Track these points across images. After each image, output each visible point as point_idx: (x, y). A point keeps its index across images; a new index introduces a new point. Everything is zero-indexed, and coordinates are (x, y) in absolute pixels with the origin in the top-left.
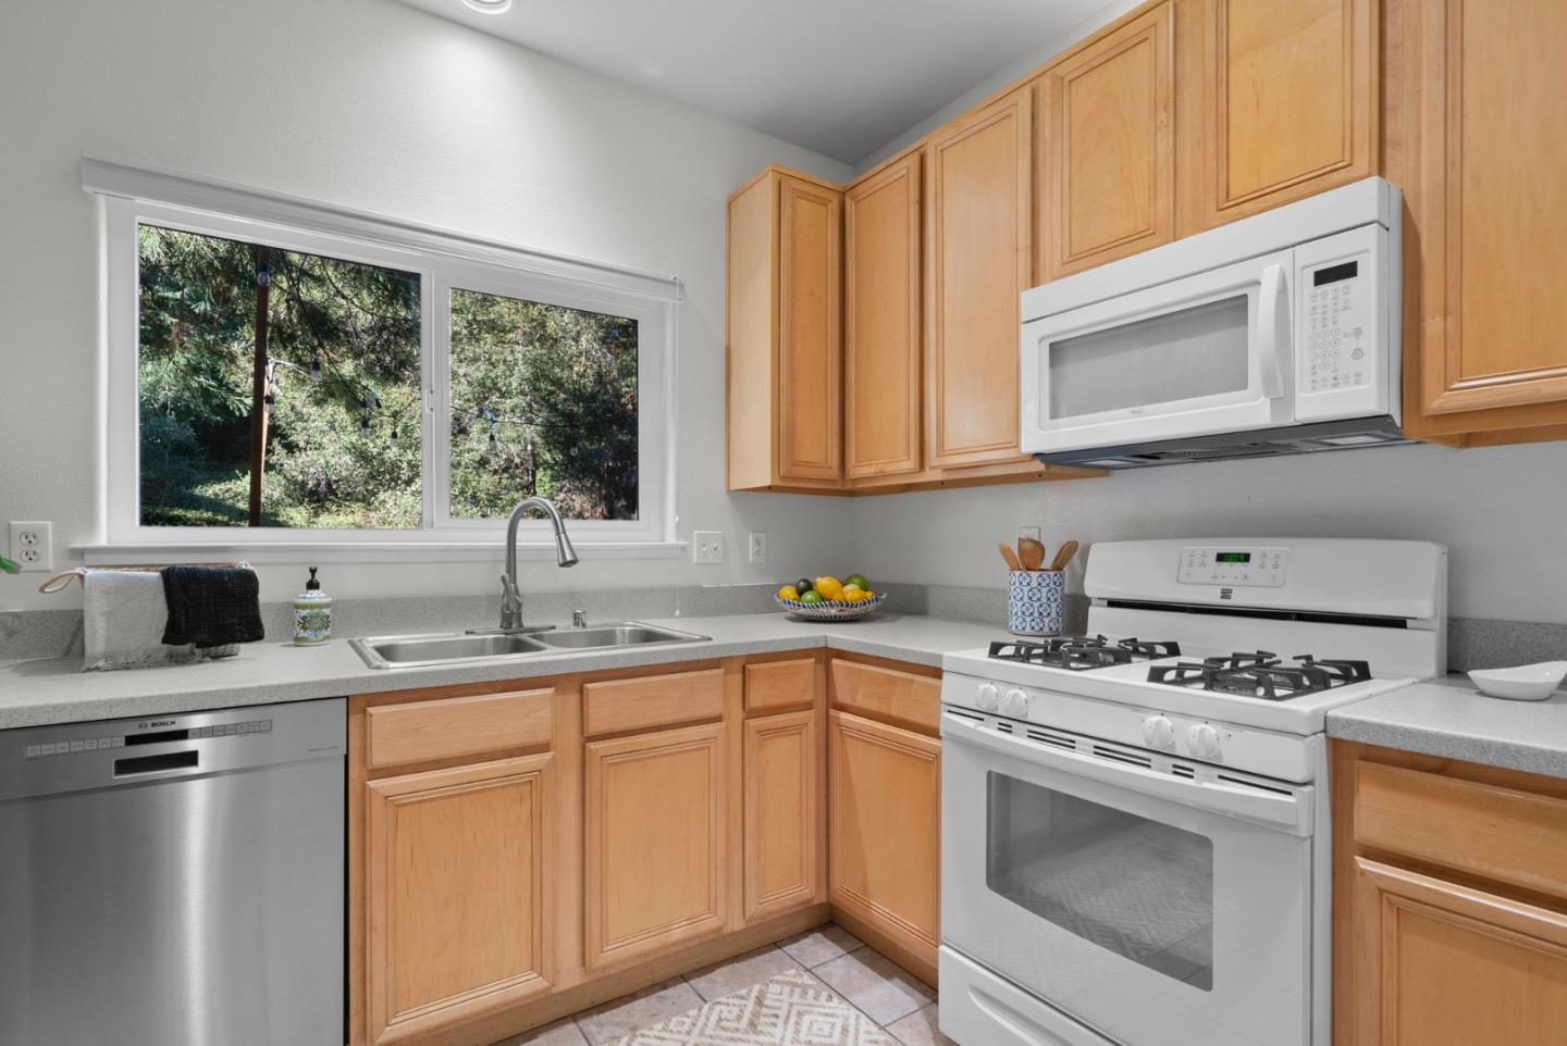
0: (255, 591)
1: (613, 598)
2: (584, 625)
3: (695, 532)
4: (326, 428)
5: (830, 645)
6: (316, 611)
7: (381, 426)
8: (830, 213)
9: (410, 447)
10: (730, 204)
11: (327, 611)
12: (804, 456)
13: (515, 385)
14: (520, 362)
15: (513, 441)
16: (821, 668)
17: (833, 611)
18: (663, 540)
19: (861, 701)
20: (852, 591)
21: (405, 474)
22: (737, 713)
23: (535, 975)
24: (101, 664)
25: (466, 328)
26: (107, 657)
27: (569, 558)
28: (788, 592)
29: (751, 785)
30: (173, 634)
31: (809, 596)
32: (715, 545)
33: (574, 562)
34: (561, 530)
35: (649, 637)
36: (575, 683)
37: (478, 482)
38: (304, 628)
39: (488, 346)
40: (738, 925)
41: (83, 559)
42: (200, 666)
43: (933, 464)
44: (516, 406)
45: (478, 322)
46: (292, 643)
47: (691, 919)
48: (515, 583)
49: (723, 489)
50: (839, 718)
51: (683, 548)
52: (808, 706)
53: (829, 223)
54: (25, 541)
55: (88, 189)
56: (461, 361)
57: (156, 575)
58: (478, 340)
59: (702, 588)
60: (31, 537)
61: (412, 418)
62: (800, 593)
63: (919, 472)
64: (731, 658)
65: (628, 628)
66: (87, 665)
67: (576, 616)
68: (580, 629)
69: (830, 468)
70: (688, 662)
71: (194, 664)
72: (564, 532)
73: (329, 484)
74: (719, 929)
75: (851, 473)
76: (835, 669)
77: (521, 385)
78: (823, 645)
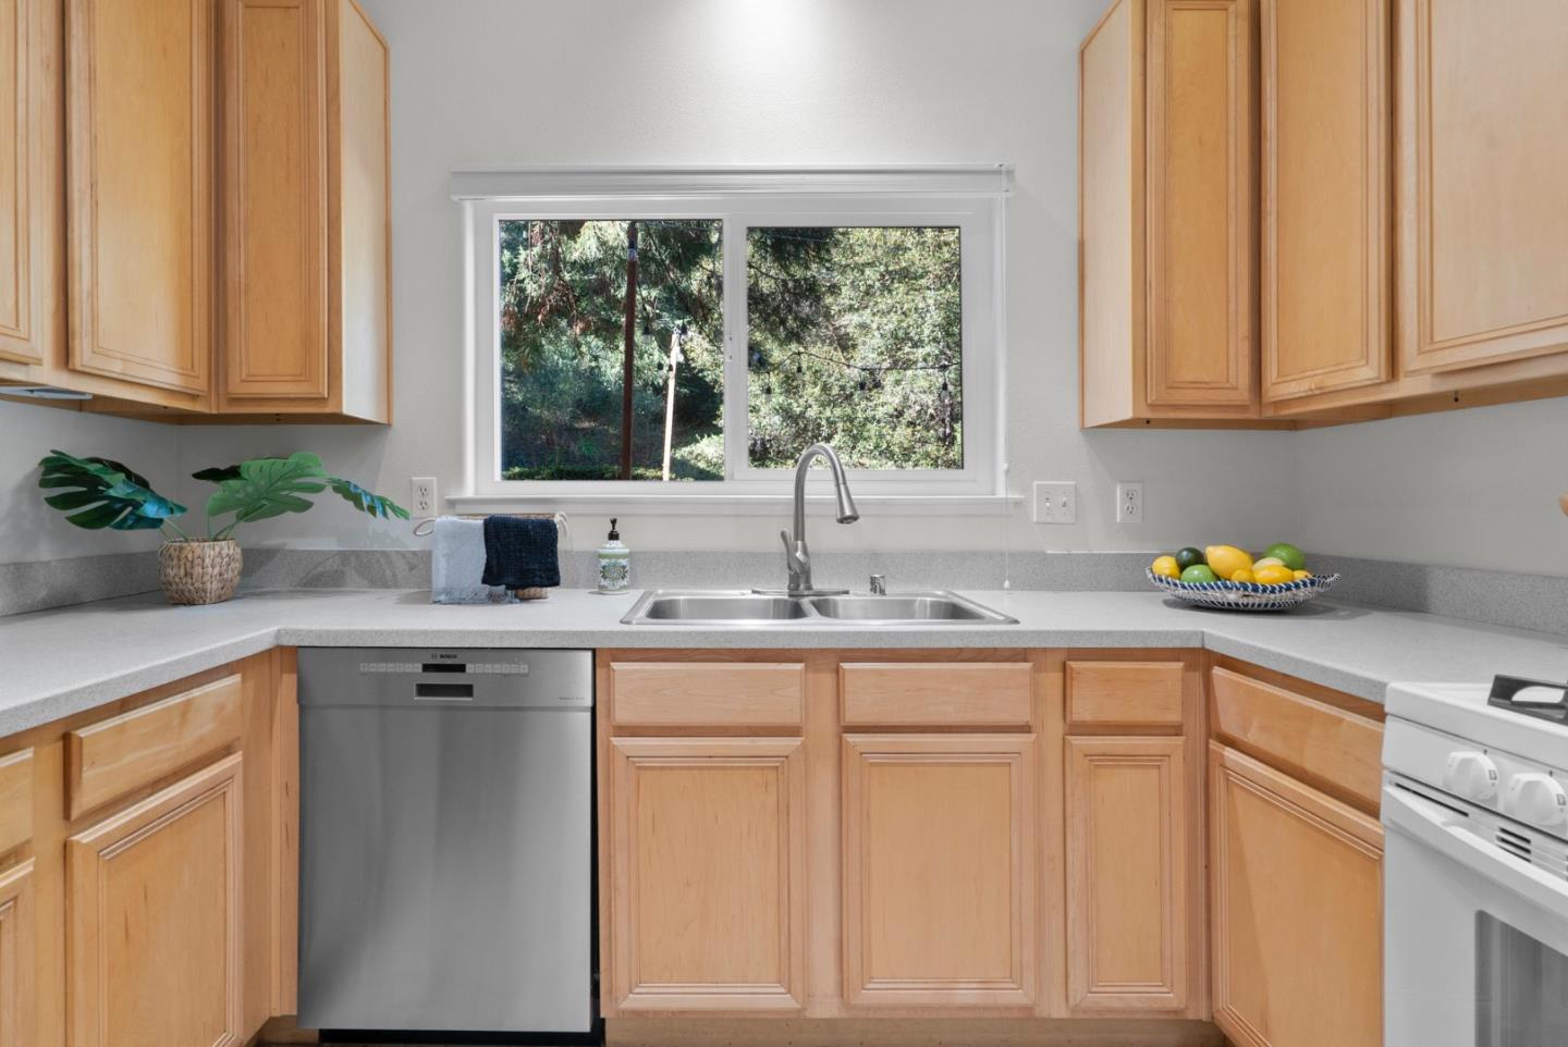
0: (555, 540)
1: (924, 562)
2: (882, 592)
3: (1036, 483)
4: (759, 392)
5: (1208, 646)
6: (613, 560)
7: (804, 385)
8: (1232, 21)
9: (829, 405)
10: (1082, 52)
11: (624, 562)
12: (1187, 375)
13: (927, 332)
14: (932, 308)
15: (925, 392)
16: (1197, 677)
17: (1232, 597)
18: (993, 494)
19: (1253, 737)
20: (1270, 570)
21: (825, 431)
22: (1054, 726)
23: (783, 990)
24: (442, 598)
25: (879, 280)
26: (447, 592)
27: (848, 513)
28: (1165, 565)
29: (1077, 826)
30: (490, 577)
31: (1195, 572)
32: (1065, 499)
33: (854, 518)
34: (841, 481)
35: (956, 612)
36: (832, 659)
37: (892, 436)
38: (605, 577)
39: (900, 295)
40: (1057, 1010)
41: (454, 507)
42: (509, 606)
43: (1411, 368)
44: (929, 355)
45: (890, 273)
46: (597, 590)
47: (986, 983)
48: (803, 540)
49: (1076, 426)
50: (1223, 756)
51: (1018, 503)
52: (1176, 730)
53: (1231, 33)
54: (419, 493)
55: (455, 198)
56: (874, 314)
57: (480, 522)
58: (890, 291)
59: (1044, 554)
60: (424, 490)
61: (830, 376)
62: (1183, 567)
63: (1388, 382)
64: (1045, 649)
65: (929, 599)
66: (433, 598)
67: (873, 581)
68: (878, 597)
69: (1235, 388)
70: (980, 650)
71: (505, 604)
72: (845, 483)
73: (763, 444)
74: (1028, 1009)
75: (1271, 394)
76: (1216, 681)
77: (933, 331)
78: (1198, 645)
